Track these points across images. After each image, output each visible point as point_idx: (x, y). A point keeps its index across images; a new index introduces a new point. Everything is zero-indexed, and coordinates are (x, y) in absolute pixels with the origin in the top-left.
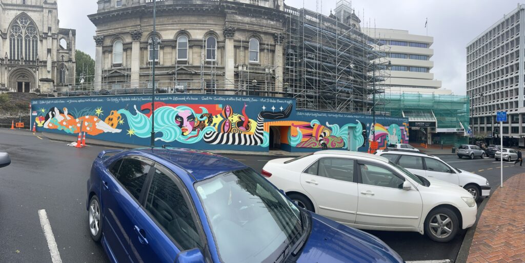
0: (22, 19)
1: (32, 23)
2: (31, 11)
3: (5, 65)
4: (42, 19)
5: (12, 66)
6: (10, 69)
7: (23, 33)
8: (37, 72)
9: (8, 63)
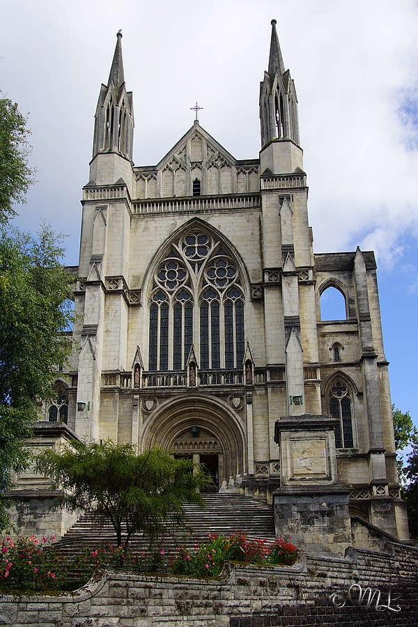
0: (190, 239)
1: (225, 247)
2: (221, 211)
3: (134, 392)
4: (257, 233)
5: (156, 396)
6: (150, 404)
7: (196, 282)
8: (249, 408)
9: (144, 384)
